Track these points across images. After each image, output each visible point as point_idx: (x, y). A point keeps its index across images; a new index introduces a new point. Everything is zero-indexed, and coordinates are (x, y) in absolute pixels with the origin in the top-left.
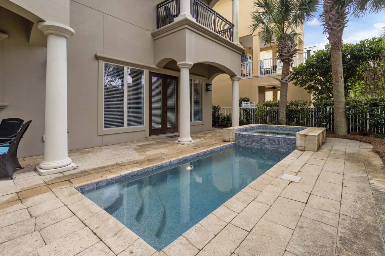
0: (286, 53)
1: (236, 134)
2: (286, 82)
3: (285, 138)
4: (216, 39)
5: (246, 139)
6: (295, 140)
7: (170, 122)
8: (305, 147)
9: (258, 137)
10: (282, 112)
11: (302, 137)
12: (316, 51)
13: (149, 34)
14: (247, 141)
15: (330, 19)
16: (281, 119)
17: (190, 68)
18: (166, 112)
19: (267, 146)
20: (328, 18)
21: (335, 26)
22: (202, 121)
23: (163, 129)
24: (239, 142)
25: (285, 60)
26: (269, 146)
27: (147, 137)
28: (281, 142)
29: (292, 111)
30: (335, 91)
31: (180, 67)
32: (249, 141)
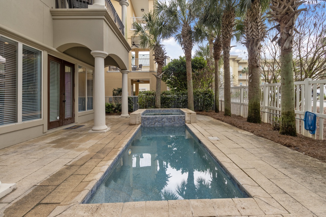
0: (160, 57)
1: (142, 117)
2: (160, 78)
3: (178, 116)
4: (119, 35)
5: (150, 121)
6: (185, 117)
7: (68, 114)
8: (190, 121)
9: (160, 118)
10: (158, 99)
11: (188, 115)
12: (173, 59)
13: (47, 11)
14: (151, 122)
15: (186, 41)
16: (158, 104)
17: (105, 57)
18: (64, 101)
19: (166, 124)
20: (185, 41)
21: (189, 46)
22: (93, 110)
23: (61, 120)
24: (144, 124)
25: (160, 62)
26: (167, 124)
27: (46, 132)
28: (176, 119)
29: (164, 98)
30: (189, 86)
31: (94, 56)
32: (153, 122)
